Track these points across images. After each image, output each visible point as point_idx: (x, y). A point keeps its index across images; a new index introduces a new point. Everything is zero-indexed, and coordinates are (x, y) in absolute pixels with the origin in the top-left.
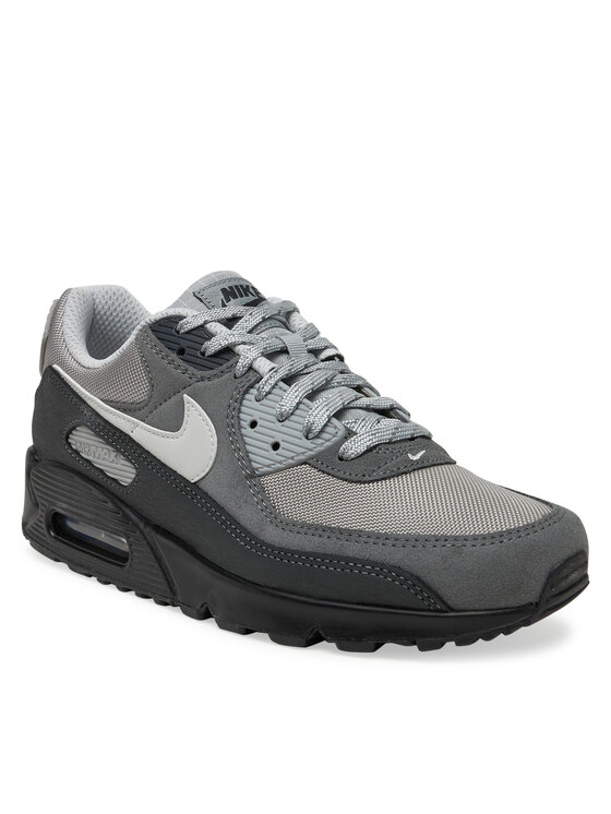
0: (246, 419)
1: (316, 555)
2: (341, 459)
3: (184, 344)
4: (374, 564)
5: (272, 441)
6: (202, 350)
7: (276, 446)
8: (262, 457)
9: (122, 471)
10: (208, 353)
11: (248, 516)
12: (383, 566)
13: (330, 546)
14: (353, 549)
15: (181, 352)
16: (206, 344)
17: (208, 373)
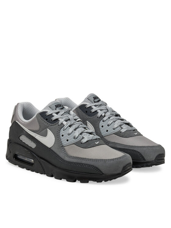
0: (61, 134)
1: (76, 163)
2: (81, 143)
3: (47, 118)
4: (88, 165)
5: (67, 139)
7: (67, 140)
8: (64, 143)
9: (33, 145)
10: (53, 120)
11: (61, 155)
12: (90, 165)
13: (79, 161)
14: (84, 162)
15: (47, 120)
16: (52, 118)
17: (53, 124)
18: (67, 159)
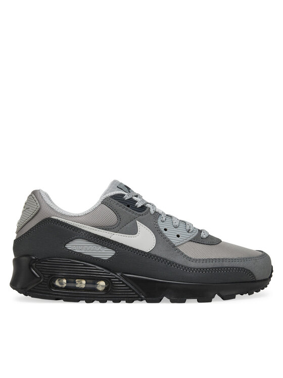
0: (162, 229)
1: (212, 268)
2: (202, 238)
3: (128, 204)
4: (236, 268)
5: (176, 234)
6: (136, 205)
7: (178, 236)
8: (175, 241)
9: (106, 254)
10: (138, 206)
11: (179, 260)
12: (239, 268)
13: (218, 265)
14: (226, 264)
15: (128, 206)
16: (137, 204)
17: (141, 213)
18: (193, 265)
